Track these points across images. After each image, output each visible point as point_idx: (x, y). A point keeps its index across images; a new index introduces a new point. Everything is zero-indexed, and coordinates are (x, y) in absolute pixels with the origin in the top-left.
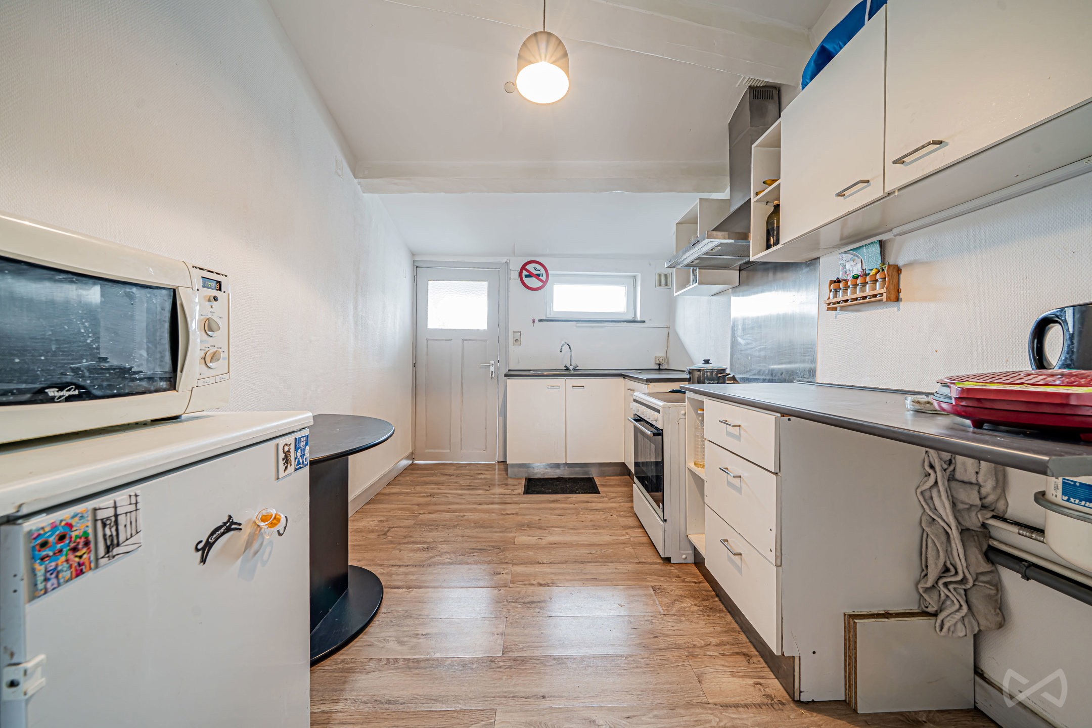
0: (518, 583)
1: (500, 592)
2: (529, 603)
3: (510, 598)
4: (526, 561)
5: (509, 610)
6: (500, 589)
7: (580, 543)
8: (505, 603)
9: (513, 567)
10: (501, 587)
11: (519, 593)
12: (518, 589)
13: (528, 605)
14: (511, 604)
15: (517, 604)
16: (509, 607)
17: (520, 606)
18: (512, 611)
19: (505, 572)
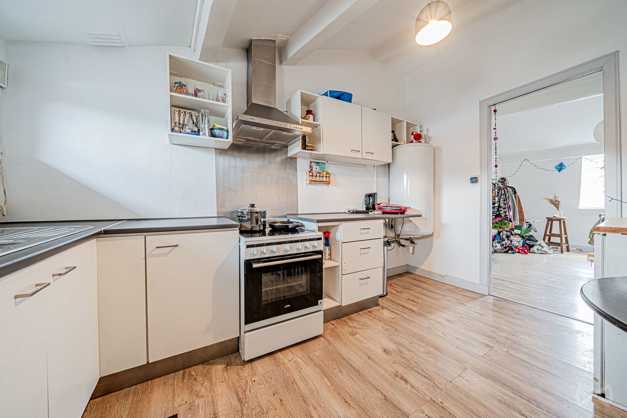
0: (421, 396)
1: (442, 401)
2: (428, 379)
3: (438, 391)
4: (392, 409)
5: (446, 385)
6: (440, 404)
7: (329, 384)
8: (444, 390)
9: (410, 413)
10: (438, 404)
11: (428, 388)
12: (426, 392)
13: (429, 377)
14: (441, 387)
15: (436, 384)
16: (444, 386)
17: (435, 381)
18: (443, 382)
19: (422, 415)
